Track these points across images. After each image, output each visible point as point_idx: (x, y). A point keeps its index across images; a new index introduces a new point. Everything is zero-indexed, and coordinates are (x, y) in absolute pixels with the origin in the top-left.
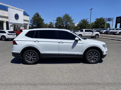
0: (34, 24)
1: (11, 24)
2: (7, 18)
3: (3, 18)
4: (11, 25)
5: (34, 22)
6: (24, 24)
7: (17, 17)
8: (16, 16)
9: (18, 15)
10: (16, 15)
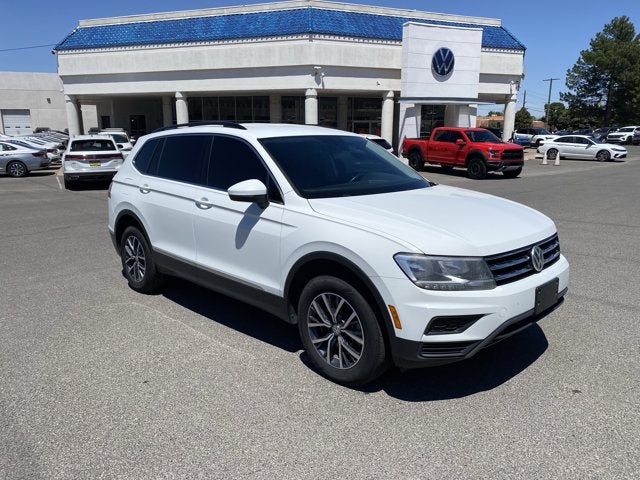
0: (590, 90)
1: (411, 104)
3: (380, 80)
4: (408, 109)
5: (596, 80)
7: (443, 63)
8: (441, 62)
9: (451, 54)
10: (438, 54)
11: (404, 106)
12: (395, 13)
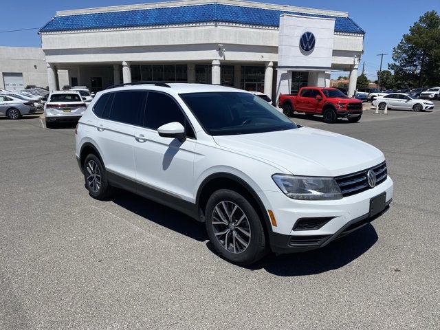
0: (409, 62)
1: (285, 71)
2: (274, 50)
3: (264, 54)
4: (283, 74)
6: (335, 67)
7: (307, 43)
9: (313, 37)
10: (304, 36)
11: (280, 72)
12: (275, 7)
